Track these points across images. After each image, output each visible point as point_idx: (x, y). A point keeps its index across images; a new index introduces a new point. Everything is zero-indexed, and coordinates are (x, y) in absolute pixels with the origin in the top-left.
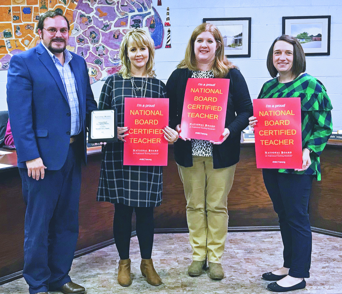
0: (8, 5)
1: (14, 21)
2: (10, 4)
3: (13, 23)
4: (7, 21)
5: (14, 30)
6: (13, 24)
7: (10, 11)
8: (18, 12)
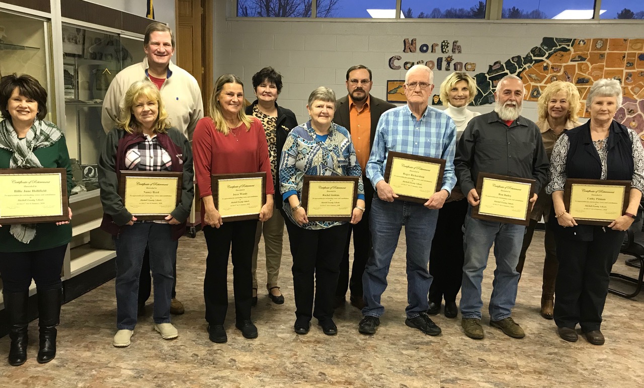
0: (623, 51)
1: (627, 67)
2: (626, 50)
3: (626, 69)
4: (620, 67)
5: (626, 76)
6: (625, 71)
7: (624, 57)
8: (634, 59)
